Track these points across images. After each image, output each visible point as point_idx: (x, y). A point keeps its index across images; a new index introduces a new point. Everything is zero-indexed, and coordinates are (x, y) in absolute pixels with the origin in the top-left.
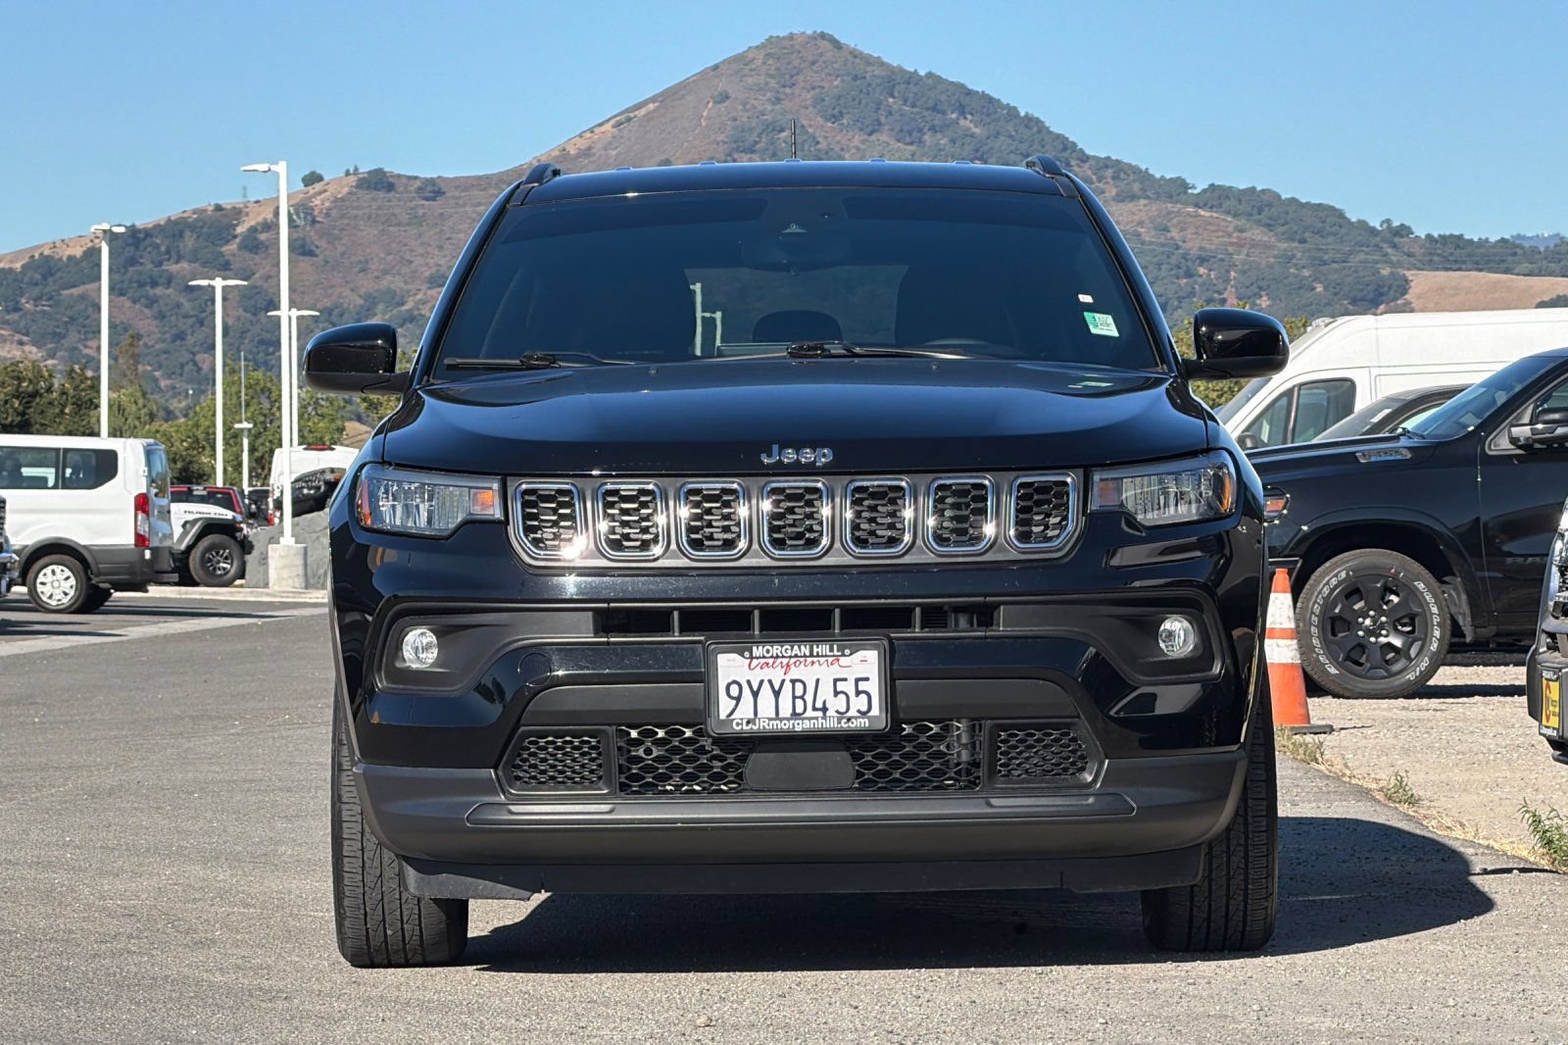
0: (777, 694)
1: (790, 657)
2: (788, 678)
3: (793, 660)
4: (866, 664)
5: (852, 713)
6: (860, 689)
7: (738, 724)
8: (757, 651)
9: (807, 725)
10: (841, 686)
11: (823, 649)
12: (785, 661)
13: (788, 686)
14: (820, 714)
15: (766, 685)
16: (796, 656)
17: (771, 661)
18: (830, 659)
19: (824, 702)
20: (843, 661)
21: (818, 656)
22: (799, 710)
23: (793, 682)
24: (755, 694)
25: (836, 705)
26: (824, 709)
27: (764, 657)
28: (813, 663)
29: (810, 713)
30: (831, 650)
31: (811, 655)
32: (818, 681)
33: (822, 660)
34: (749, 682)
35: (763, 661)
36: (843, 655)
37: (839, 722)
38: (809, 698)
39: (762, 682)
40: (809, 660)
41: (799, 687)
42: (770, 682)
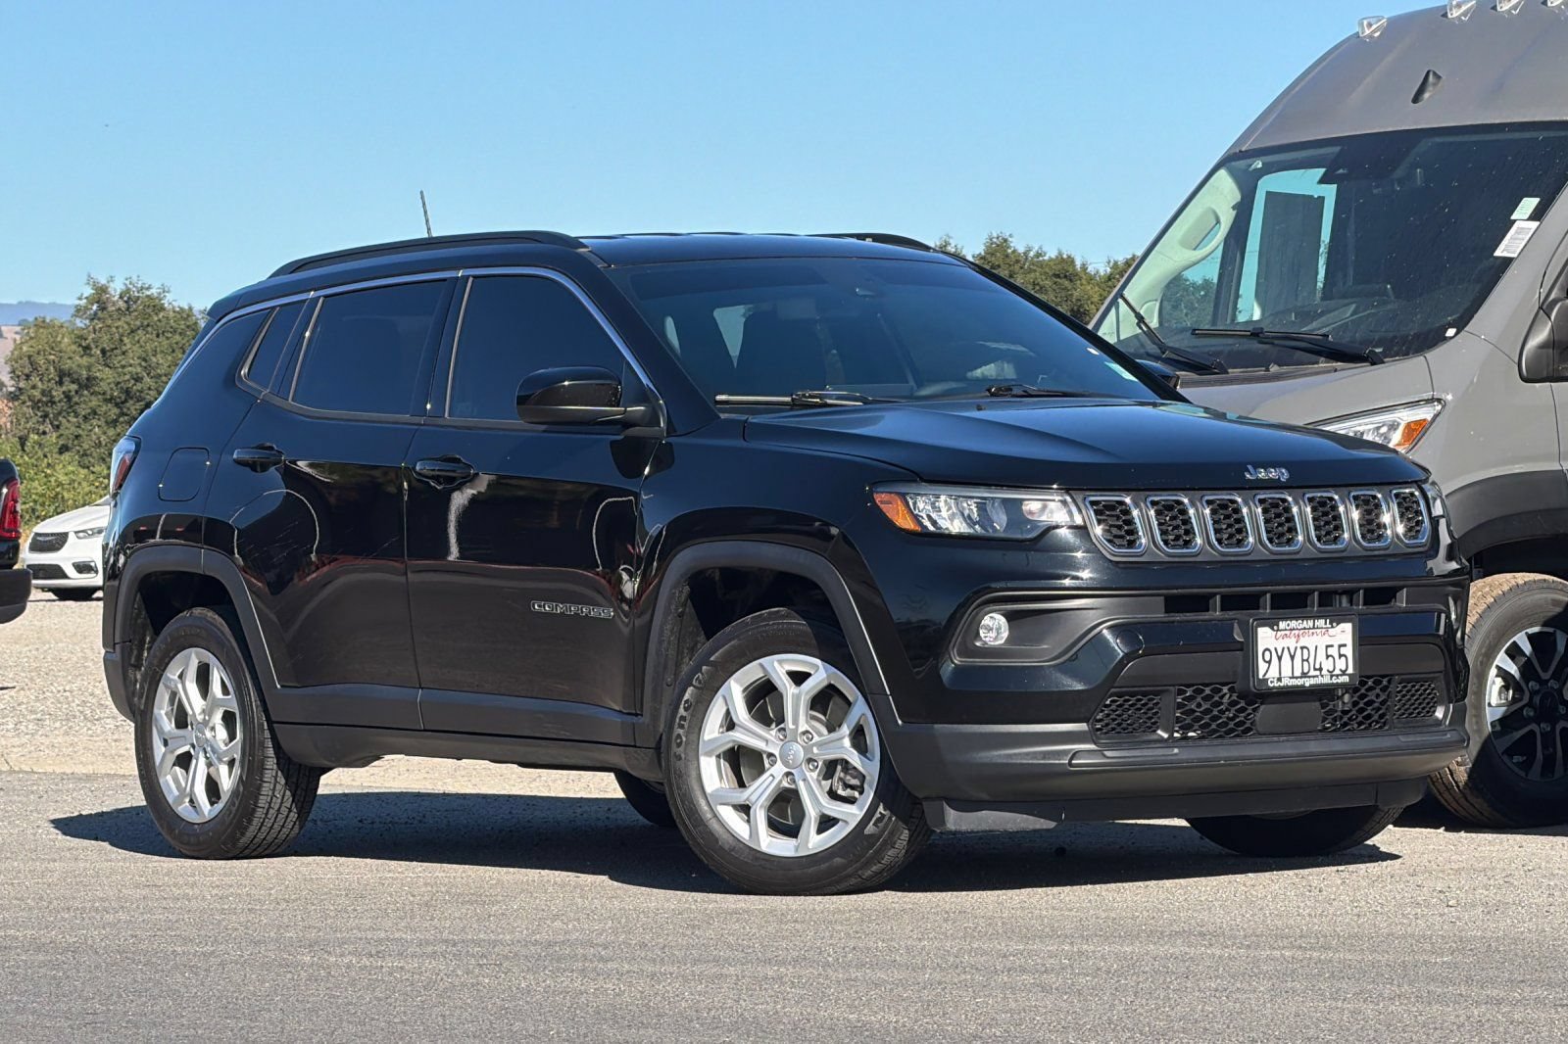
0: (1292, 658)
1: (1301, 629)
2: (1299, 645)
3: (1302, 632)
4: (1344, 632)
5: (1337, 671)
6: (1342, 652)
7: (1272, 682)
8: (1282, 625)
9: (1312, 681)
10: (1330, 651)
11: (1320, 623)
12: (1297, 632)
13: (1299, 651)
14: (1318, 673)
15: (1286, 651)
16: (1305, 629)
17: (1288, 632)
18: (1326, 630)
19: (1321, 664)
20: (1332, 631)
21: (1317, 628)
22: (1306, 670)
23: (1302, 648)
24: (1280, 658)
25: (1327, 665)
26: (1321, 669)
27: (1285, 630)
28: (1314, 633)
29: (1312, 673)
30: (1326, 623)
31: (1314, 628)
32: (1316, 648)
33: (1319, 631)
34: (1276, 649)
35: (1284, 633)
36: (1332, 627)
37: (1328, 680)
38: (1311, 660)
39: (1283, 649)
40: (1312, 631)
41: (1305, 652)
42: (1288, 648)
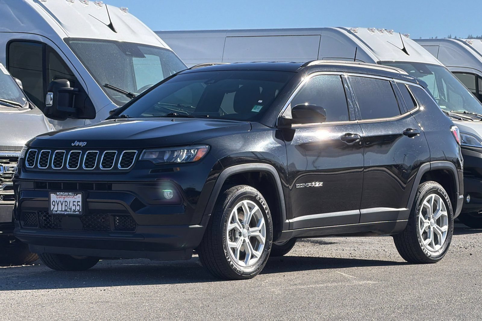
0: (62, 204)
1: (64, 195)
2: (64, 201)
3: (65, 196)
4: (79, 198)
5: (76, 210)
6: (78, 204)
7: (54, 212)
8: (58, 193)
9: (67, 213)
10: (74, 203)
11: (70, 194)
12: (64, 196)
13: (64, 202)
14: (70, 210)
15: (60, 202)
16: (65, 195)
17: (61, 196)
18: (73, 196)
19: (71, 207)
20: (75, 197)
21: (70, 195)
22: (66, 209)
23: (65, 201)
24: (58, 204)
25: (73, 208)
26: (71, 209)
27: (59, 195)
28: (69, 197)
29: (68, 210)
30: (72, 194)
31: (68, 195)
32: (70, 201)
33: (71, 196)
34: (56, 201)
35: (60, 196)
36: (75, 195)
37: (73, 213)
38: (68, 206)
39: (59, 201)
40: (68, 196)
41: (66, 203)
42: (61, 201)
